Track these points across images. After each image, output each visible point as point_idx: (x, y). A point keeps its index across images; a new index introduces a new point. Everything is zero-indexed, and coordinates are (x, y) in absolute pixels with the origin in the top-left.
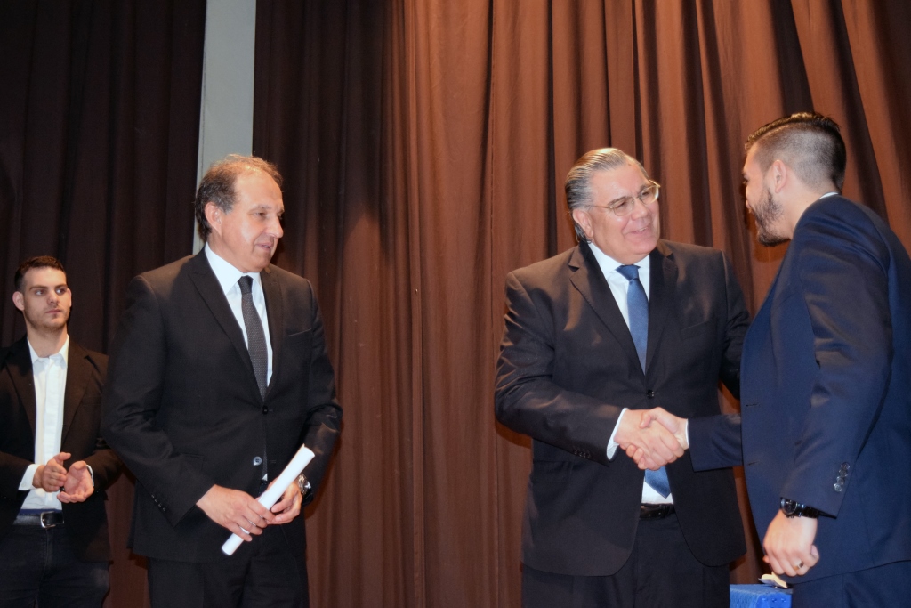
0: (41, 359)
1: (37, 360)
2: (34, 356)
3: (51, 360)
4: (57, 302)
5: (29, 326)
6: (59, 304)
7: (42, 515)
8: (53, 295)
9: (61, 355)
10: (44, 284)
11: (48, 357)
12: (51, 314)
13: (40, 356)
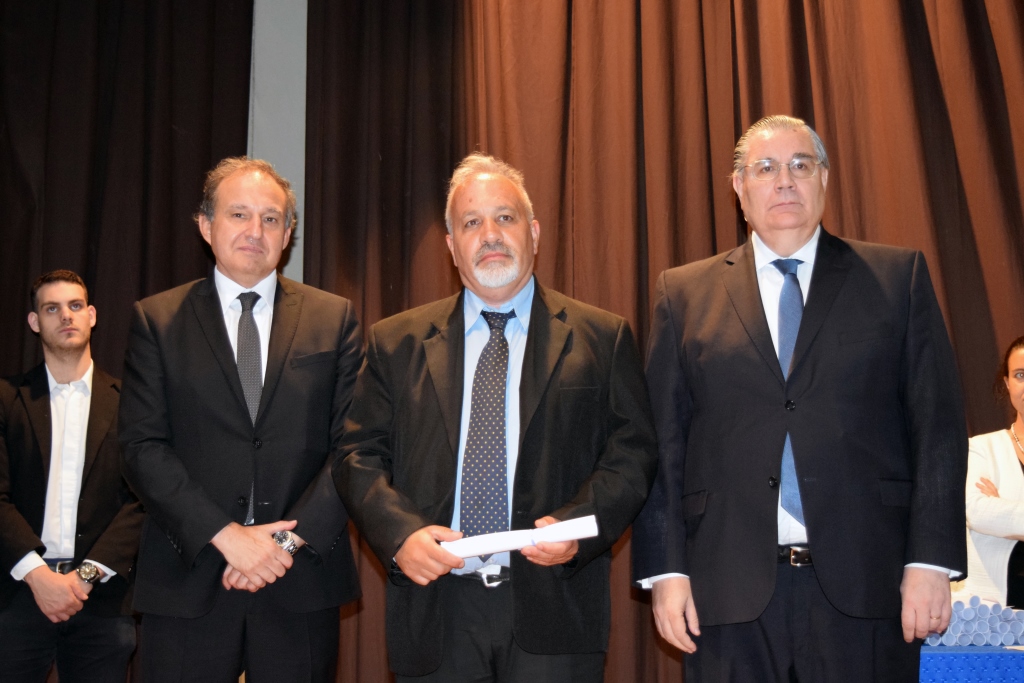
0: (60, 386)
1: (56, 388)
2: (52, 382)
3: (72, 386)
4: (71, 320)
5: (45, 348)
6: (74, 322)
7: (59, 564)
8: (67, 312)
9: (83, 382)
10: (55, 300)
11: (69, 383)
12: (64, 333)
13: (59, 382)
